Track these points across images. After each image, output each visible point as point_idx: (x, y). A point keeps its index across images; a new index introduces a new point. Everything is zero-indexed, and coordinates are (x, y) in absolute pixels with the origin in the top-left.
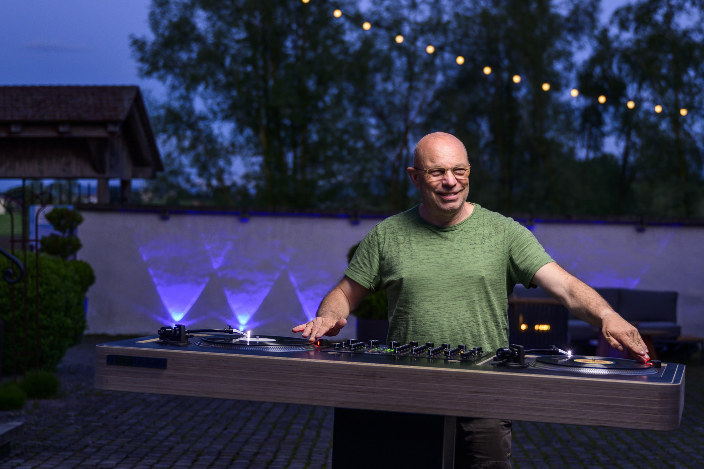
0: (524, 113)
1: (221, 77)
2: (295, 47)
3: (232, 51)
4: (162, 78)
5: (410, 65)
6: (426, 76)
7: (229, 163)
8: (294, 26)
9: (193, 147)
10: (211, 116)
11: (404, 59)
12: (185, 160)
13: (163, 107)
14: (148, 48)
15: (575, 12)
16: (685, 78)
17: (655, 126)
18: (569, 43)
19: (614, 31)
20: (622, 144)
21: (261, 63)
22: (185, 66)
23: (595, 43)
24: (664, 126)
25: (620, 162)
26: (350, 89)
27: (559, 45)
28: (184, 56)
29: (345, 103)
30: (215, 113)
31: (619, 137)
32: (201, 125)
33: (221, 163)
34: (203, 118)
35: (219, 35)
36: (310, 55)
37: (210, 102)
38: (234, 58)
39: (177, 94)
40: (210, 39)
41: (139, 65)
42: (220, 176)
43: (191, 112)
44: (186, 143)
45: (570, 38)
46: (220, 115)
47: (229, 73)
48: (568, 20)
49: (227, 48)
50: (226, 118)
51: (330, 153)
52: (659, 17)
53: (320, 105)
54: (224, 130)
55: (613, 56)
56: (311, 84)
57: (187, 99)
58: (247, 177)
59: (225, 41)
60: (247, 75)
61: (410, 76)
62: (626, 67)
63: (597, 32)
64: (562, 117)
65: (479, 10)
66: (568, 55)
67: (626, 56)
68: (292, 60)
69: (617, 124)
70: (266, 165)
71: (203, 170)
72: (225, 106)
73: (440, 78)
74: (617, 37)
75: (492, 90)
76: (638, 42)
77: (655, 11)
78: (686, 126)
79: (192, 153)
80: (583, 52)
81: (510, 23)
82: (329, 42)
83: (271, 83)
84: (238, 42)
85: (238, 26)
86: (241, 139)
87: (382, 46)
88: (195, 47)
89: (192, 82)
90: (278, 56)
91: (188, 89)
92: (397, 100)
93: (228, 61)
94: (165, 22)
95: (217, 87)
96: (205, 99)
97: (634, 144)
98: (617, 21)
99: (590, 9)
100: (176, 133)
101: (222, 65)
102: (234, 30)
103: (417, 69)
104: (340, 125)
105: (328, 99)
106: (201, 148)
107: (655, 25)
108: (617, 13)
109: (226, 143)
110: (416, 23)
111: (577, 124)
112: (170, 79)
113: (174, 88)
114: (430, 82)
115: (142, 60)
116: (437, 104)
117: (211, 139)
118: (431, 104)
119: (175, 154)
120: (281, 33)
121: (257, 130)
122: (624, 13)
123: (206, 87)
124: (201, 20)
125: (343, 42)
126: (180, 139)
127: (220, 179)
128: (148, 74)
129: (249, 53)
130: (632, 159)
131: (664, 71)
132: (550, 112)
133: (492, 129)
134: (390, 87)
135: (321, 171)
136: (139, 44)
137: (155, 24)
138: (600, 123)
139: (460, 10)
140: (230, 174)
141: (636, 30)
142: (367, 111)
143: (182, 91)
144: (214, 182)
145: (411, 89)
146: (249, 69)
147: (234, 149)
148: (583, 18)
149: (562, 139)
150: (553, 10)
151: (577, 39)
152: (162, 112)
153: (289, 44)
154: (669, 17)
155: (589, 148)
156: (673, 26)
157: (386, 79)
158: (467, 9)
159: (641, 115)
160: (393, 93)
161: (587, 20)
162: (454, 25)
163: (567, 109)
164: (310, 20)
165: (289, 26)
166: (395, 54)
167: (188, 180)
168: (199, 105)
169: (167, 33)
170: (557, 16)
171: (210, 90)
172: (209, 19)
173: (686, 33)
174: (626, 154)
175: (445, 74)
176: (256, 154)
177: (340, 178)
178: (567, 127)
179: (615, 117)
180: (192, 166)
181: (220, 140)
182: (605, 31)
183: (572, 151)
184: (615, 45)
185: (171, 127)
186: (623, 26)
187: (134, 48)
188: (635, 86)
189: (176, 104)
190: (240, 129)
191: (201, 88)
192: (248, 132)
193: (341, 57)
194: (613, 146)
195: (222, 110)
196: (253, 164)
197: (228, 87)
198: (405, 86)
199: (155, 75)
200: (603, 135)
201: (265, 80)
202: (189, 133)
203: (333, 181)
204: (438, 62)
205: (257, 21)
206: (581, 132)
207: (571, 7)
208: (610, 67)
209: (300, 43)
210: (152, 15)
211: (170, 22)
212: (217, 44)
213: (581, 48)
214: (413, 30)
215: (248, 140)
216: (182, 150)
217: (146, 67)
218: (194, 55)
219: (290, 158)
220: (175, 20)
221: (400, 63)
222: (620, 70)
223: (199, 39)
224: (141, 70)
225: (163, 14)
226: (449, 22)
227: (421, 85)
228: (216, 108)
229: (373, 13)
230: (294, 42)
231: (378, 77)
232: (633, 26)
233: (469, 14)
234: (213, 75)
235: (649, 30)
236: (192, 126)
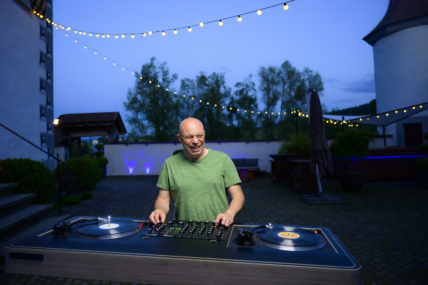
0: (215, 116)
1: (145, 110)
2: (161, 103)
3: (147, 104)
4: (130, 111)
5: (188, 106)
6: (192, 108)
7: (147, 130)
8: (161, 98)
9: (139, 127)
10: (142, 119)
11: (187, 105)
12: (137, 130)
13: (131, 118)
14: (127, 104)
15: (225, 92)
16: (251, 107)
17: (245, 118)
18: (224, 99)
19: (234, 96)
20: (237, 122)
21: (154, 107)
22: (136, 108)
23: (230, 99)
24: (247, 118)
25: (237, 126)
26: (174, 112)
27: (222, 100)
28: (135, 106)
29: (174, 115)
30: (143, 119)
31: (237, 120)
32: (140, 121)
33: (145, 130)
34: (141, 120)
35: (144, 101)
36: (165, 104)
37: (142, 116)
38: (147, 106)
39: (134, 114)
40: (142, 102)
41: (125, 108)
42: (145, 133)
43: (138, 119)
44: (137, 126)
45: (224, 98)
46: (145, 119)
47: (146, 109)
48: (224, 94)
49: (146, 104)
50: (146, 120)
51: (170, 127)
52: (245, 93)
53: (168, 116)
54: (146, 123)
55: (234, 102)
56: (165, 111)
57: (137, 116)
58: (152, 133)
59: (145, 102)
60: (150, 109)
61: (188, 108)
62: (238, 104)
63: (231, 97)
64: (223, 116)
65: (203, 93)
66: (224, 102)
67: (238, 102)
68: (161, 106)
69: (236, 118)
70: (156, 130)
71: (141, 132)
72: (146, 117)
73: (195, 109)
74: (235, 98)
75: (207, 111)
76: (240, 99)
77: (243, 91)
78: (251, 117)
79: (139, 128)
80: (227, 102)
81: (211, 95)
82: (169, 101)
83: (156, 111)
84: (148, 102)
85: (148, 98)
86: (150, 124)
87: (181, 101)
88: (138, 104)
89: (138, 111)
90: (157, 105)
91: (137, 113)
92: (185, 114)
93: (146, 107)
94: (131, 98)
95: (144, 112)
96: (141, 115)
97: (240, 122)
98: (235, 94)
99: (229, 92)
100: (135, 123)
101: (144, 107)
102: (147, 99)
103: (190, 107)
104: (173, 120)
105: (169, 114)
106: (140, 127)
107: (244, 95)
108: (235, 92)
109: (146, 126)
110: (189, 96)
111: (227, 118)
112: (132, 111)
113: (133, 113)
114: (193, 110)
115: (126, 107)
116: (195, 115)
117: (143, 125)
118: (193, 115)
119: (134, 129)
120: (158, 100)
121: (153, 122)
122: (236, 92)
123: (141, 113)
124: (139, 97)
125: (172, 101)
126: (136, 125)
127: (145, 134)
128: (127, 110)
129: (151, 104)
130: (240, 125)
131: (246, 105)
132: (221, 115)
133: (208, 120)
134: (184, 111)
135: (169, 131)
136: (125, 104)
137: (128, 99)
138: (232, 117)
139: (199, 93)
140: (148, 132)
141: (240, 96)
142: (179, 117)
143: (135, 114)
144: (144, 135)
145: (189, 111)
146: (151, 108)
147: (148, 127)
148: (227, 94)
149: (224, 122)
150: (220, 92)
151: (226, 98)
152: (131, 119)
153: (160, 102)
154: (247, 93)
155: (230, 123)
156: (248, 95)
157: (183, 109)
158: (201, 93)
159: (241, 115)
160: (184, 112)
161: (228, 94)
162: (198, 96)
163: (224, 115)
164: (165, 96)
165: (160, 98)
166: (184, 103)
167: (138, 135)
168: (140, 117)
169: (131, 101)
170: (221, 93)
171: (142, 113)
172: (141, 97)
173: (251, 96)
174: (238, 124)
175: (196, 108)
176: (153, 128)
177: (173, 132)
178: (224, 119)
179: (235, 116)
180: (139, 131)
181: (145, 125)
182: (232, 97)
183: (226, 124)
184: (235, 99)
185: (133, 122)
186: (237, 95)
187: (124, 104)
188: (240, 108)
189: (134, 117)
190: (150, 121)
191: (140, 113)
192: (151, 123)
193: (172, 105)
194: (235, 123)
195: (145, 118)
196: (153, 130)
197: (146, 113)
198: (187, 111)
199: (129, 110)
200: (233, 120)
201: (155, 110)
202: (138, 124)
203: (172, 133)
204: (194, 105)
205: (152, 97)
206: (228, 119)
207: (224, 91)
208: (234, 105)
209: (163, 102)
210: (128, 96)
211: (132, 98)
212: (143, 103)
213: (227, 100)
214: (188, 98)
215: (151, 125)
216: (136, 128)
217: (127, 108)
218: (138, 106)
219: (161, 128)
220: (133, 97)
221: (186, 105)
222: (236, 105)
223: (139, 102)
224: (126, 109)
225: (130, 96)
226: (197, 96)
227: (191, 110)
228: (144, 118)
229: (179, 94)
230: (161, 101)
231: (181, 109)
232: (239, 95)
233: (201, 94)
234: (142, 110)
235: (242, 96)
236: (138, 122)
